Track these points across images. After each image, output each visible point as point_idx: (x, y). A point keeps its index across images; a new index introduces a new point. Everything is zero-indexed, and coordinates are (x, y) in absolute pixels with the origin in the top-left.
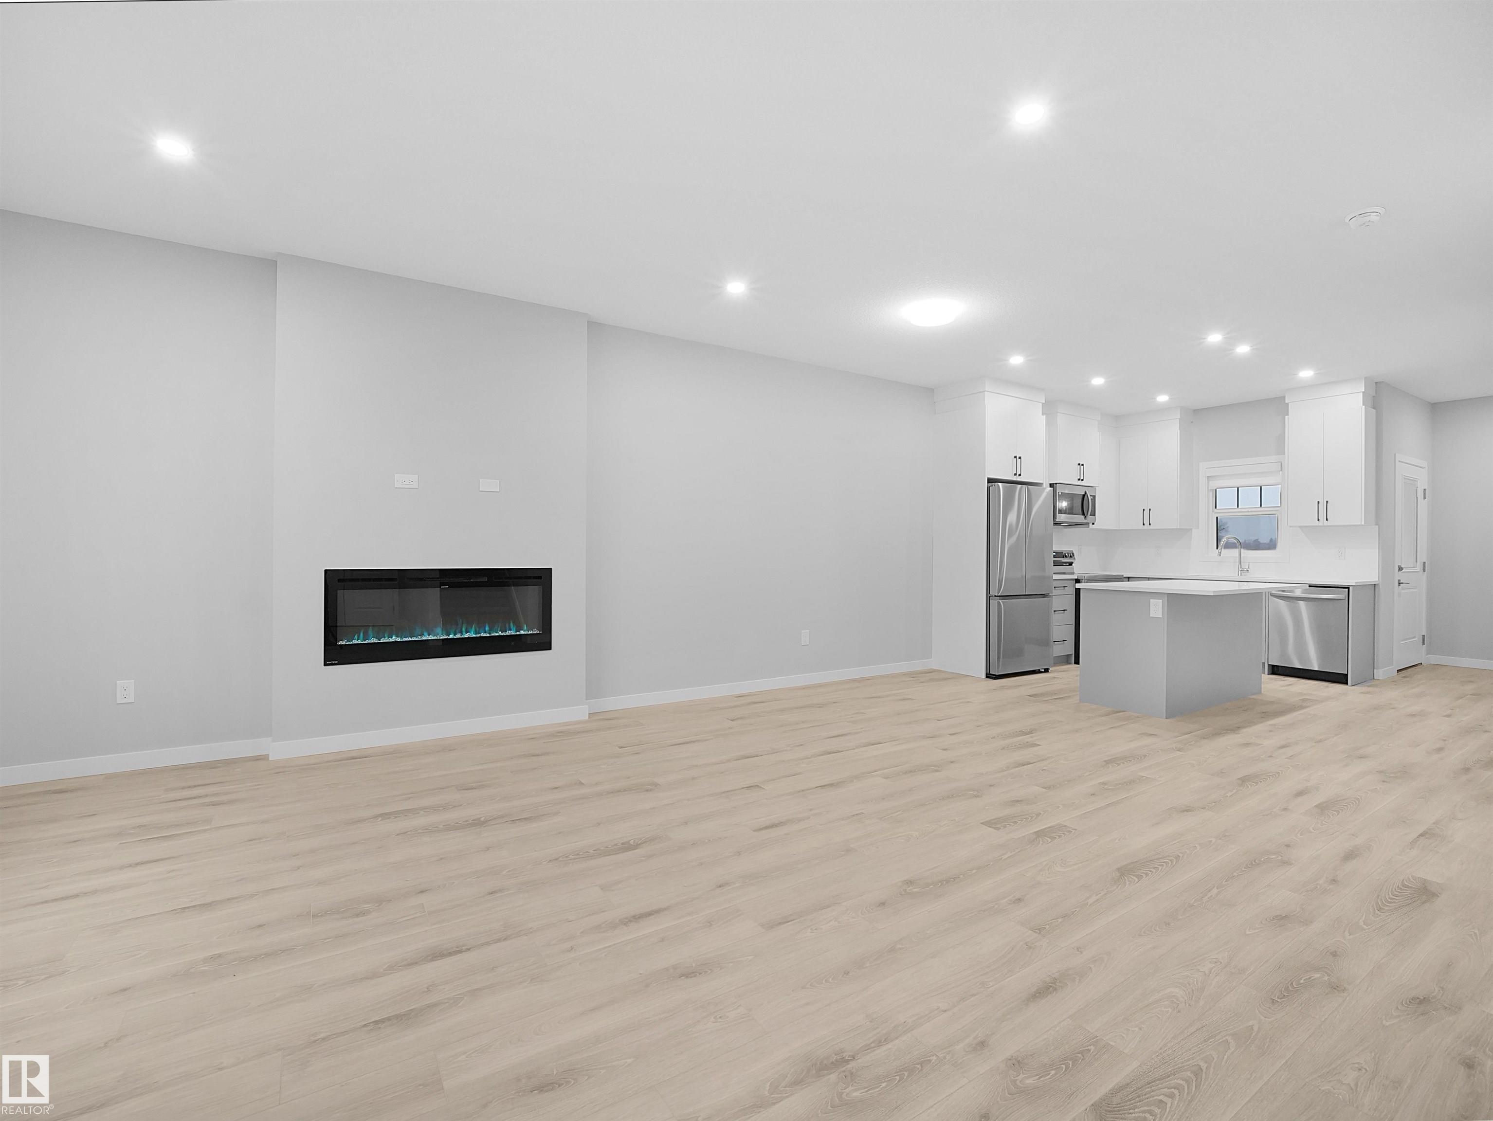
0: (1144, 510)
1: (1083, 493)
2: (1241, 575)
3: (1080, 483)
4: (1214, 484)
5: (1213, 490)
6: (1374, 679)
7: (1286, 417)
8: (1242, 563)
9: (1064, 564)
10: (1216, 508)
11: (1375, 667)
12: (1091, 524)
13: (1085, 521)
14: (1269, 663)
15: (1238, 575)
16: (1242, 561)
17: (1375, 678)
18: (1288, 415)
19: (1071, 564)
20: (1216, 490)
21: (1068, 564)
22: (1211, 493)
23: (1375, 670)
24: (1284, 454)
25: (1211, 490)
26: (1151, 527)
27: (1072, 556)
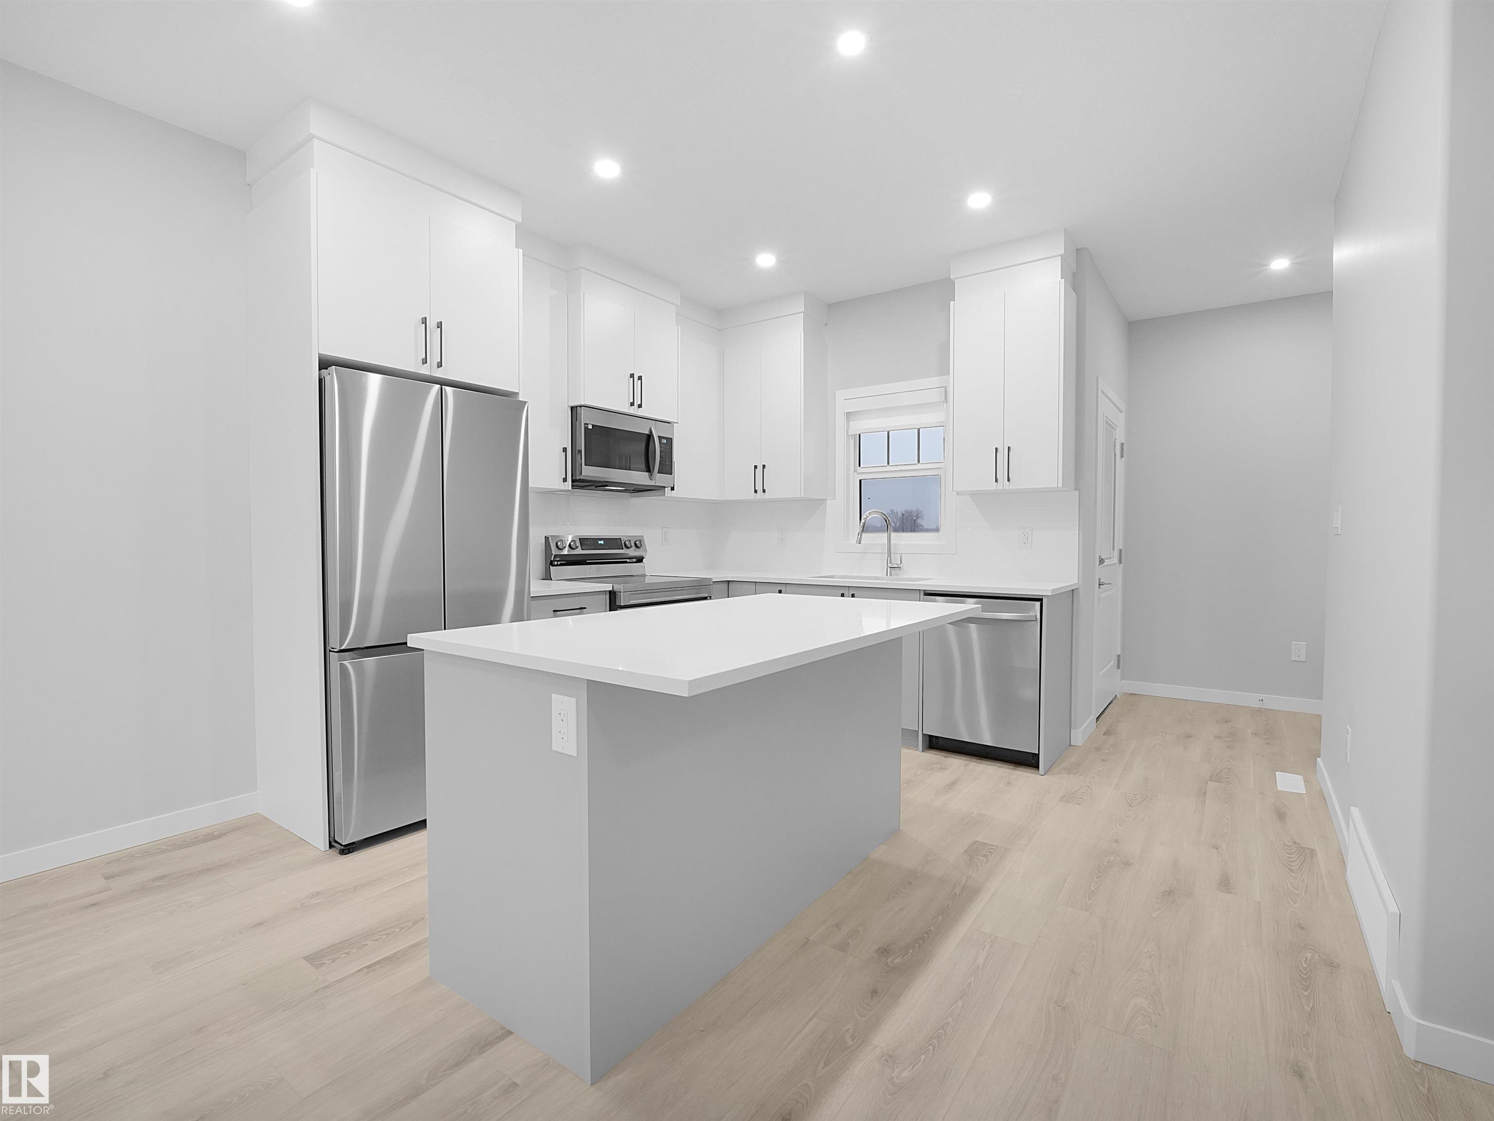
0: (756, 467)
1: (647, 432)
2: (891, 575)
3: (634, 410)
4: (857, 426)
5: (856, 435)
6: (1070, 745)
7: (952, 303)
8: (892, 555)
9: (628, 560)
10: (860, 466)
11: (1072, 726)
12: (668, 490)
13: (652, 483)
14: (924, 733)
15: (887, 575)
16: (892, 552)
17: (1072, 744)
18: (954, 300)
19: (640, 560)
20: (860, 435)
21: (634, 560)
22: (852, 441)
23: (1072, 730)
24: (949, 374)
25: (852, 435)
26: (767, 496)
27: (639, 545)
